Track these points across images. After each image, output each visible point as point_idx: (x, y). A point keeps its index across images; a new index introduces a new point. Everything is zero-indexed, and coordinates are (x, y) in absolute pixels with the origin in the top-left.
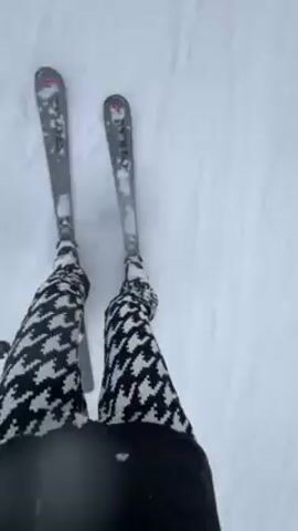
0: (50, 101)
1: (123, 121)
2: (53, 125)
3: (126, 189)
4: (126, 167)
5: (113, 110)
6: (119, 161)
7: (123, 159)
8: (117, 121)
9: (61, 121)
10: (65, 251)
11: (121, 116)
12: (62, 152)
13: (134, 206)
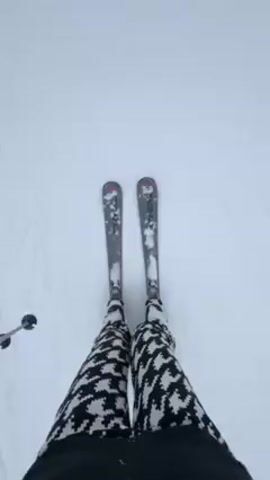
0: (111, 201)
1: (151, 195)
2: (112, 215)
3: (150, 243)
4: (151, 227)
5: (144, 187)
6: (146, 222)
7: (149, 221)
8: (146, 195)
9: (117, 213)
10: (114, 308)
11: (151, 191)
12: (117, 233)
13: (156, 257)
